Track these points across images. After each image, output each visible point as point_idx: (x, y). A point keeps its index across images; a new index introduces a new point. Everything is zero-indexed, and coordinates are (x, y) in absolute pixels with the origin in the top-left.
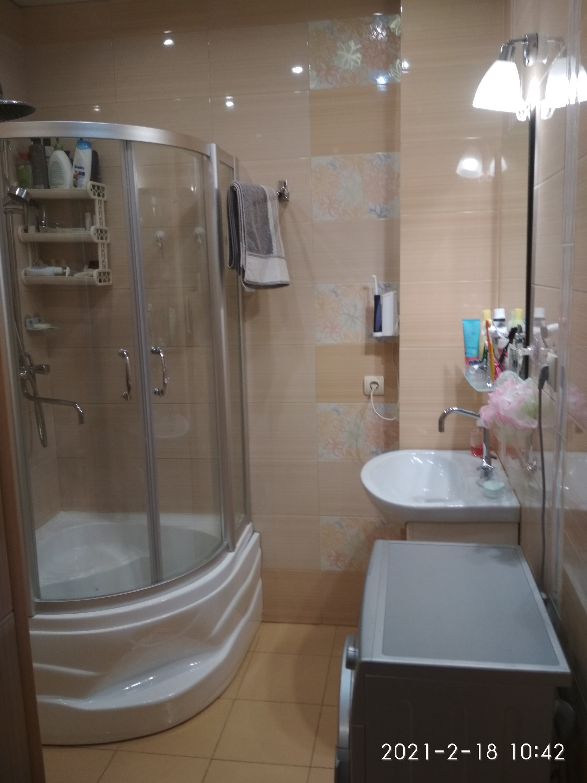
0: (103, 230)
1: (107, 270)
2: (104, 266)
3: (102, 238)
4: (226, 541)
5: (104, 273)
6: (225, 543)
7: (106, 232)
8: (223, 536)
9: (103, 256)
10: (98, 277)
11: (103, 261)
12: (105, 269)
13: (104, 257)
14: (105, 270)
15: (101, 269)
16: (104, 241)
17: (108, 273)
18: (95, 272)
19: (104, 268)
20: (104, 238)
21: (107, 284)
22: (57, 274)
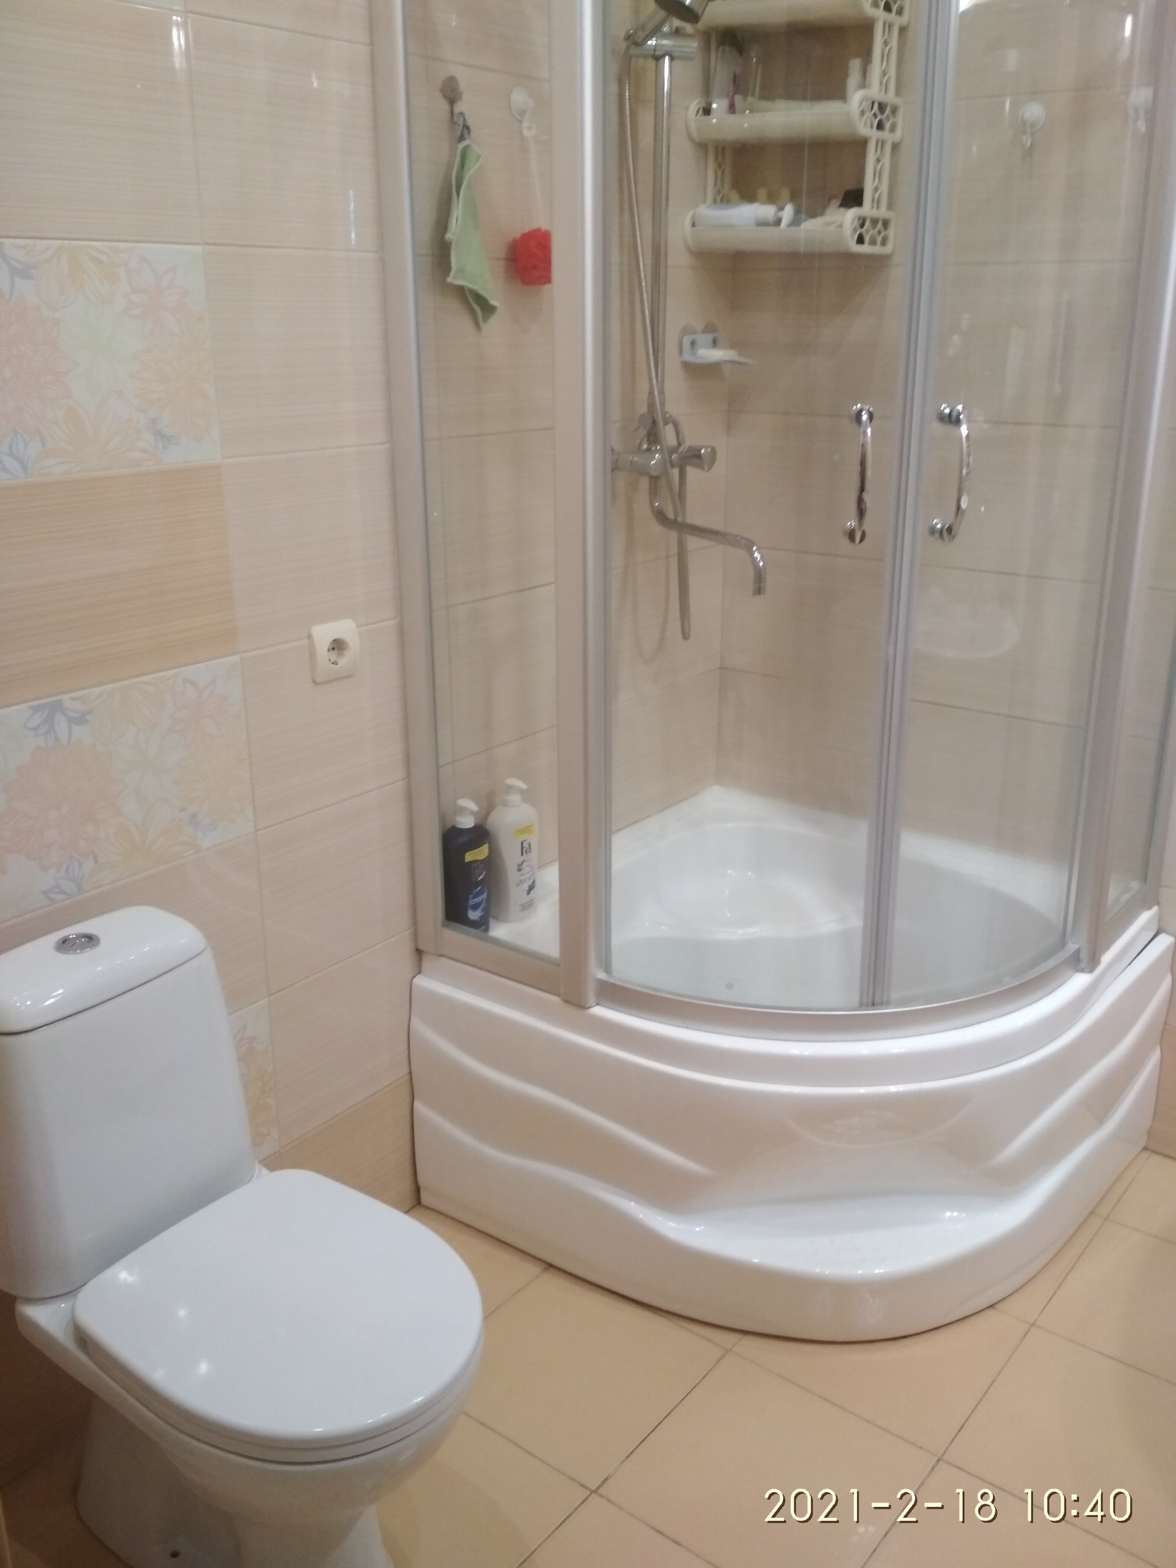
0: (886, 105)
1: (882, 212)
2: (877, 203)
3: (880, 126)
4: (1073, 943)
5: (875, 222)
6: (1072, 947)
7: (894, 111)
8: (1069, 927)
9: (877, 174)
10: (855, 230)
11: (876, 189)
12: (878, 208)
13: (880, 178)
14: (875, 213)
15: (867, 209)
16: (885, 134)
17: (886, 224)
18: (850, 215)
19: (875, 208)
20: (888, 126)
21: (877, 249)
22: (762, 223)
